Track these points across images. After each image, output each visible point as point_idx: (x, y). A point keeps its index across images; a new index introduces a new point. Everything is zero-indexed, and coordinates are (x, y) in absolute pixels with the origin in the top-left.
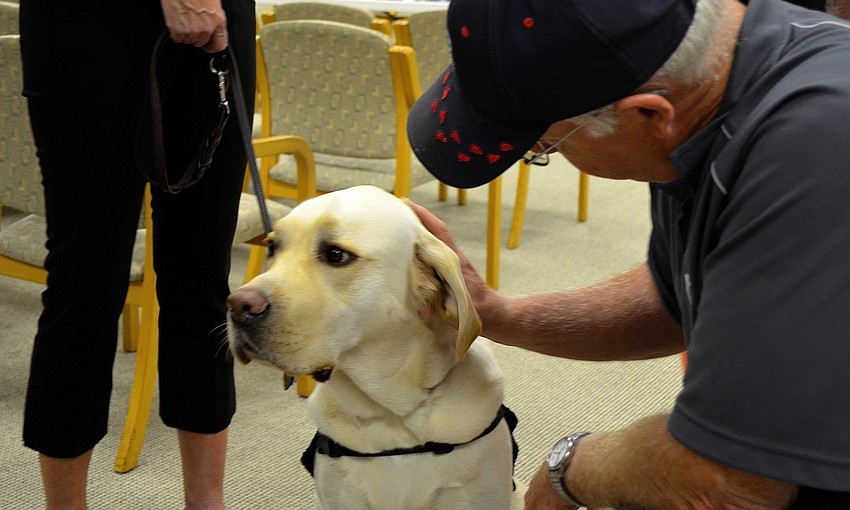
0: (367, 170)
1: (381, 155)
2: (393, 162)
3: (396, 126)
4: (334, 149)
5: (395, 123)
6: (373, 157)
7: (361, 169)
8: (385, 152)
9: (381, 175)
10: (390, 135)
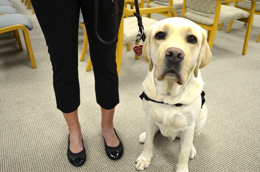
0: (208, 17)
1: (211, 13)
2: (214, 15)
3: (216, 5)
4: (200, 10)
5: (216, 4)
6: (209, 13)
7: (206, 16)
8: (212, 12)
9: (211, 19)
10: (214, 7)
